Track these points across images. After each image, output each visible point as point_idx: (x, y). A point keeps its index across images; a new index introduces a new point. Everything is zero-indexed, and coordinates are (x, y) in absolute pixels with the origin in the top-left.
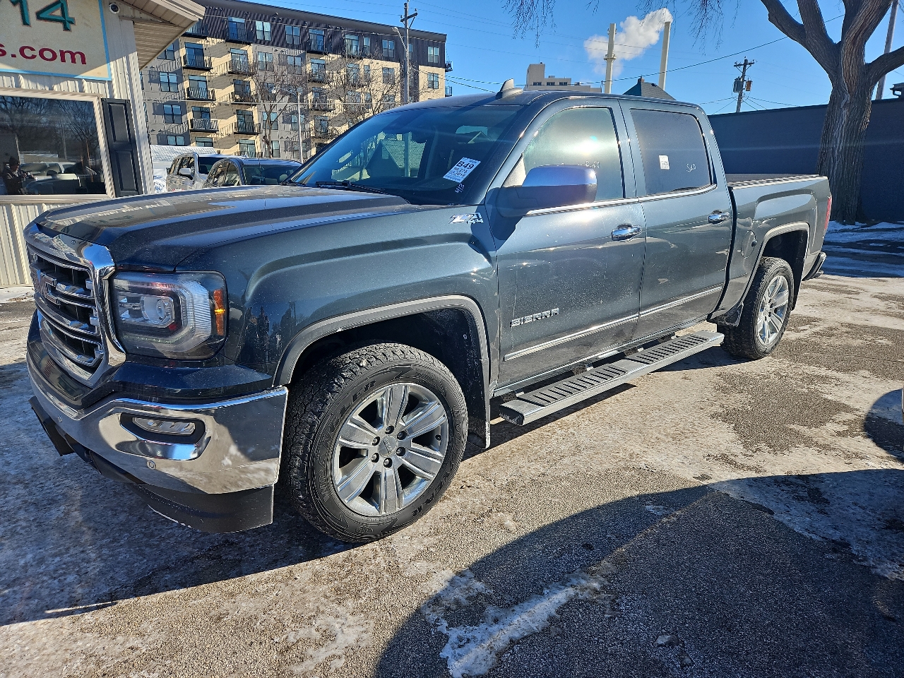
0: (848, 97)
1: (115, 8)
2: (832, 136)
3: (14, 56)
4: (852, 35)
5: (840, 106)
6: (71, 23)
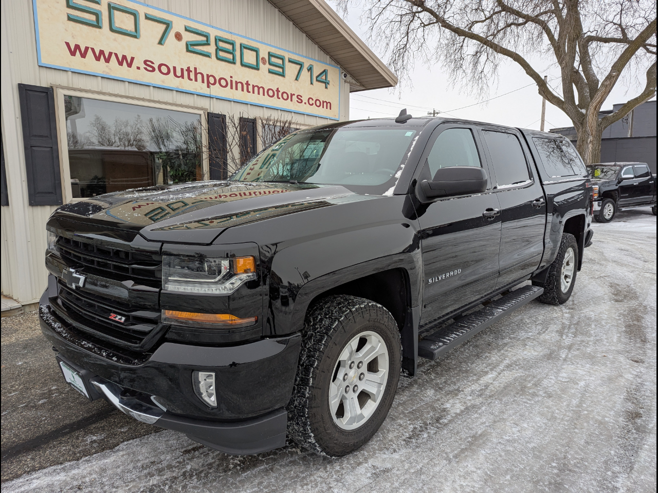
0: (591, 138)
1: (345, 76)
3: (305, 103)
4: (594, 105)
5: (587, 142)
6: (328, 84)
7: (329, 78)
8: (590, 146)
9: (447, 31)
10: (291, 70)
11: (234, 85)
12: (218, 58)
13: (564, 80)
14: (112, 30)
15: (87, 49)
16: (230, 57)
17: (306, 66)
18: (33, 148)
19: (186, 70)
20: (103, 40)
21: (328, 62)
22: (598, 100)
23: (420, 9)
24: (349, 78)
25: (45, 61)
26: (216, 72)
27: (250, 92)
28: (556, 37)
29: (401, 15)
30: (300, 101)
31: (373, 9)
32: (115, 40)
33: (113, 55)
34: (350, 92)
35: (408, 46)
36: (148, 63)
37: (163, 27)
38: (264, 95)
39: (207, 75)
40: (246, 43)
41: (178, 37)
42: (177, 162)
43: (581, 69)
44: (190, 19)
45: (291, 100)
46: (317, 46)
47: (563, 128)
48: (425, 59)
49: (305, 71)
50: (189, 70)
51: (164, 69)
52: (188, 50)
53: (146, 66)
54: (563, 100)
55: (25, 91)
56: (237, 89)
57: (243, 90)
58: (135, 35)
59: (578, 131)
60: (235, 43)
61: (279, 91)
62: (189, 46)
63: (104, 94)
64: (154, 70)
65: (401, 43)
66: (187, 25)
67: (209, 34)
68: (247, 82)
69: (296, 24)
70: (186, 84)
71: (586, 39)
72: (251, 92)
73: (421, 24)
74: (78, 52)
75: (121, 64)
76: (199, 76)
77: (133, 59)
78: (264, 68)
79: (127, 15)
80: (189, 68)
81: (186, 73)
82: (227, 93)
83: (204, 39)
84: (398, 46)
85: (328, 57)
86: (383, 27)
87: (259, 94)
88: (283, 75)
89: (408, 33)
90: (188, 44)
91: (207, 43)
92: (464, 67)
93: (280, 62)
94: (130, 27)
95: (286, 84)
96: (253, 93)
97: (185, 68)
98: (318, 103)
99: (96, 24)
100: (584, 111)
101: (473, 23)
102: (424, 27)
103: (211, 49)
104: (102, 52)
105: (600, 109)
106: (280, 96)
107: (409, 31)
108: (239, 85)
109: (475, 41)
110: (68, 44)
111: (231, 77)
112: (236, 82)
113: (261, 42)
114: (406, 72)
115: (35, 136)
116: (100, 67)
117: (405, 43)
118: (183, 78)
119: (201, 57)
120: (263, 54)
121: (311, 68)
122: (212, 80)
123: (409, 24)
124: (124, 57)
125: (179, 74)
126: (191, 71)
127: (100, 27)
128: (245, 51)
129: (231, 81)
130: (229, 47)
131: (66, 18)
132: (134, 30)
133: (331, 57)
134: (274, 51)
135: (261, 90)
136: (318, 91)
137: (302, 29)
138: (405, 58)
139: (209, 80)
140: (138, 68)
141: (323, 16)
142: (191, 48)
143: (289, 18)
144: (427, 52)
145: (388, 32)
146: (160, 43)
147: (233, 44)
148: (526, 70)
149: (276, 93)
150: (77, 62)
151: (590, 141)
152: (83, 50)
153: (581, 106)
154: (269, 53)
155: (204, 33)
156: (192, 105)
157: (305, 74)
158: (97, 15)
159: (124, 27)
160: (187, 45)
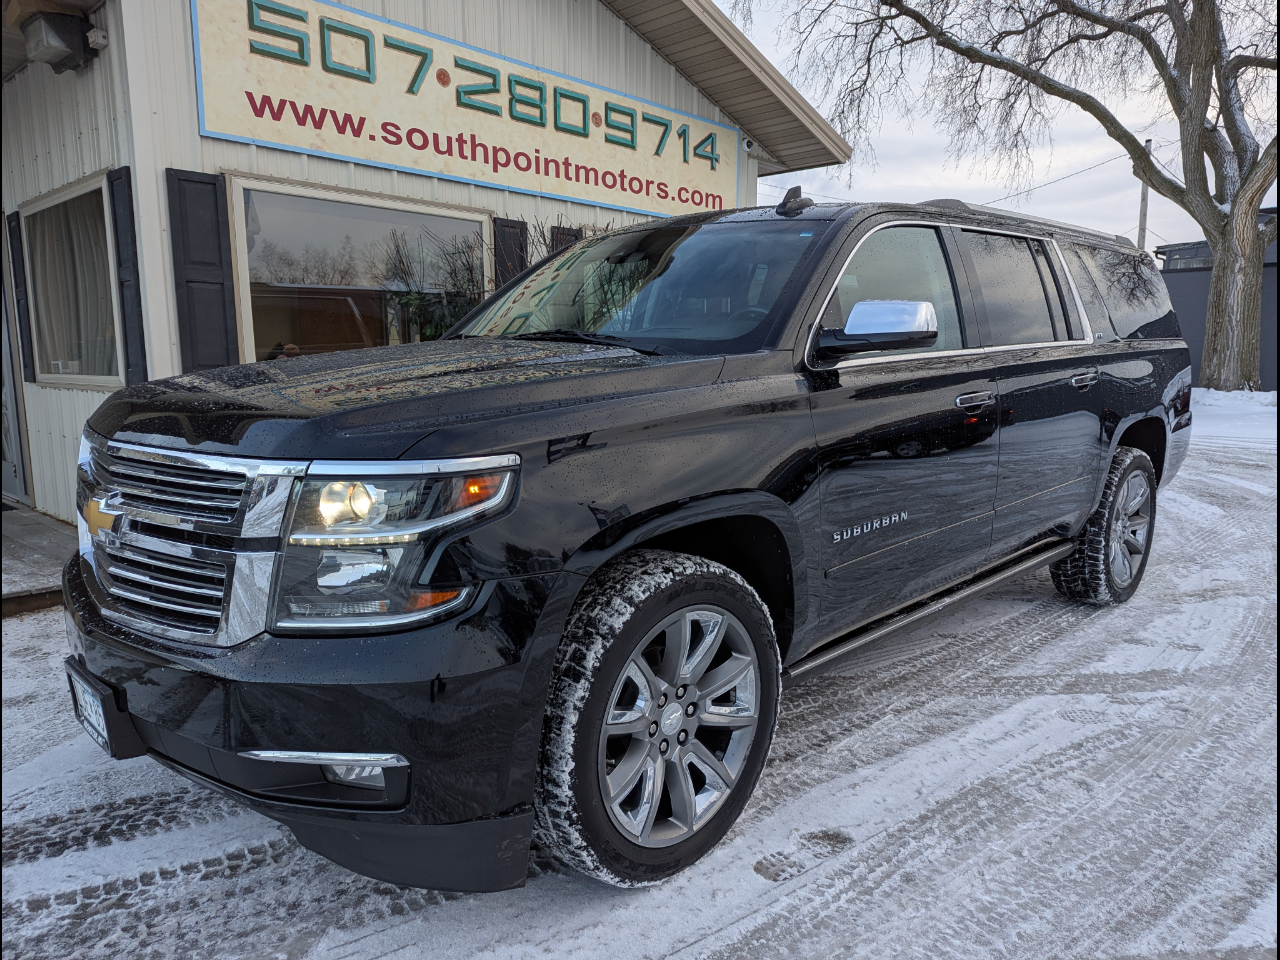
0: (1241, 262)
1: (749, 145)
2: (1226, 304)
3: (673, 199)
4: (1249, 195)
5: (1233, 271)
6: (717, 160)
7: (719, 150)
8: (1240, 277)
9: (948, 53)
10: (648, 135)
11: (543, 165)
12: (513, 117)
13: (1184, 146)
14: (326, 68)
15: (283, 103)
16: (535, 112)
17: (675, 128)
18: (191, 284)
19: (457, 140)
20: (309, 86)
21: (717, 120)
22: (1258, 185)
23: (894, 11)
24: (756, 148)
25: (210, 128)
26: (510, 141)
27: (570, 179)
28: (1171, 60)
29: (857, 24)
30: (663, 194)
31: (802, 14)
32: (331, 86)
33: (329, 114)
34: (759, 176)
35: (869, 84)
36: (389, 128)
37: (417, 60)
38: (596, 184)
39: (494, 148)
40: (566, 87)
41: (443, 78)
42: (437, 311)
43: (1221, 122)
44: (464, 44)
45: (648, 194)
46: (695, 89)
47: (1184, 244)
48: (903, 110)
49: (673, 138)
50: (461, 140)
51: (417, 139)
52: (460, 103)
53: (385, 134)
54: (1184, 186)
55: (178, 182)
56: (547, 173)
57: (558, 176)
58: (366, 76)
59: (1214, 249)
60: (545, 86)
61: (625, 177)
62: (462, 94)
63: (313, 186)
64: (399, 140)
65: (855, 79)
66: (457, 54)
67: (499, 72)
68: (567, 159)
69: (657, 48)
70: (457, 167)
71: (1233, 63)
72: (574, 178)
73: (896, 40)
74: (267, 110)
75: (341, 130)
76: (480, 151)
77: (362, 121)
78: (598, 132)
79: (354, 40)
80: (461, 136)
81: (455, 146)
82: (529, 181)
83: (490, 81)
84: (850, 84)
85: (717, 109)
86: (820, 49)
87: (587, 182)
88: (632, 146)
89: (869, 60)
90: (460, 90)
91: (496, 90)
92: (981, 124)
93: (626, 120)
94: (357, 62)
95: (636, 163)
96: (578, 180)
97: (454, 137)
98: (697, 198)
99: (299, 58)
100: (1226, 208)
101: (1000, 35)
102: (902, 46)
103: (501, 100)
104: (308, 109)
105: (1260, 203)
106: (626, 186)
107: (873, 53)
108: (552, 166)
109: (1003, 72)
110: (250, 96)
111: (537, 151)
112: (546, 159)
113: (592, 85)
114: (863, 135)
115: (194, 263)
116: (305, 137)
117: (864, 78)
118: (451, 154)
119: (481, 114)
120: (596, 106)
121: (685, 131)
122: (502, 158)
123: (873, 41)
124: (348, 118)
125: (443, 147)
126: (466, 142)
127: (305, 64)
128: (564, 102)
129: (537, 159)
130: (534, 95)
131: (248, 49)
132: (364, 68)
133: (723, 110)
134: (615, 99)
135: (592, 174)
136: (699, 176)
137: (667, 58)
138: (864, 107)
139: (498, 158)
140: (372, 138)
141: (709, 32)
142: (465, 99)
143: (645, 37)
144: (907, 94)
145: (830, 57)
146: (411, 90)
147: (540, 89)
148: (1106, 127)
149: (618, 179)
150: (265, 129)
151: (1240, 269)
152: (276, 105)
153: (1221, 197)
154: (606, 104)
155: (489, 71)
156: (467, 205)
157: (674, 143)
158: (300, 41)
159: (348, 62)
160: (458, 93)
